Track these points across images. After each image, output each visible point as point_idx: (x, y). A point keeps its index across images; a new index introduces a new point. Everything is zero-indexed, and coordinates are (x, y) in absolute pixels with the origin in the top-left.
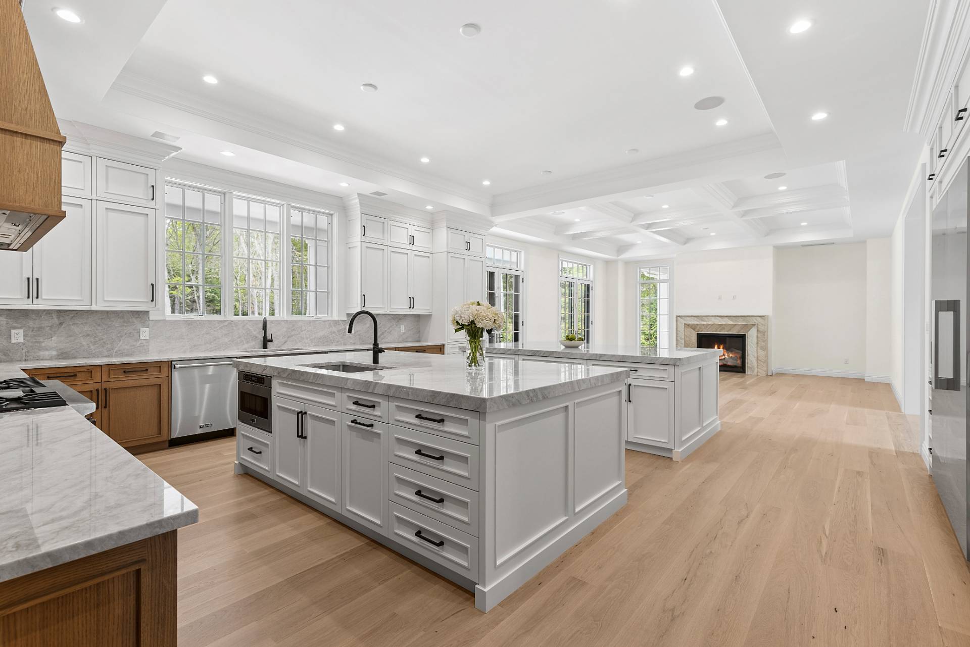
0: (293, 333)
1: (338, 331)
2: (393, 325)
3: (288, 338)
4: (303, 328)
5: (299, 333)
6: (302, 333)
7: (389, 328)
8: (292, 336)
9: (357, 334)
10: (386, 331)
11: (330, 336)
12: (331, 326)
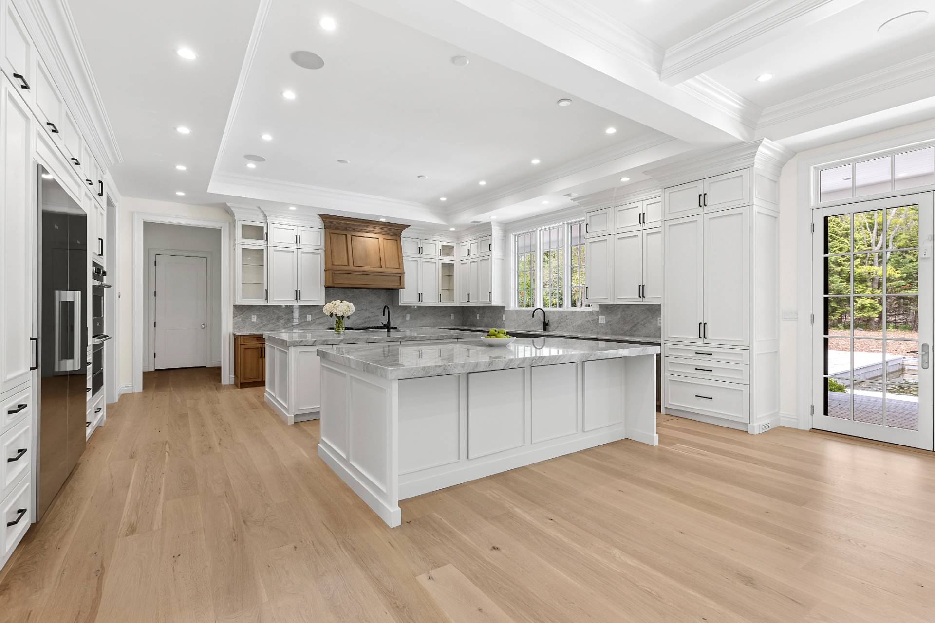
0: (561, 321)
1: (592, 321)
2: (648, 317)
3: (559, 324)
4: (568, 317)
5: (565, 321)
6: (567, 321)
7: (643, 321)
8: (561, 322)
9: (608, 324)
10: (639, 323)
11: (586, 325)
12: (587, 317)
